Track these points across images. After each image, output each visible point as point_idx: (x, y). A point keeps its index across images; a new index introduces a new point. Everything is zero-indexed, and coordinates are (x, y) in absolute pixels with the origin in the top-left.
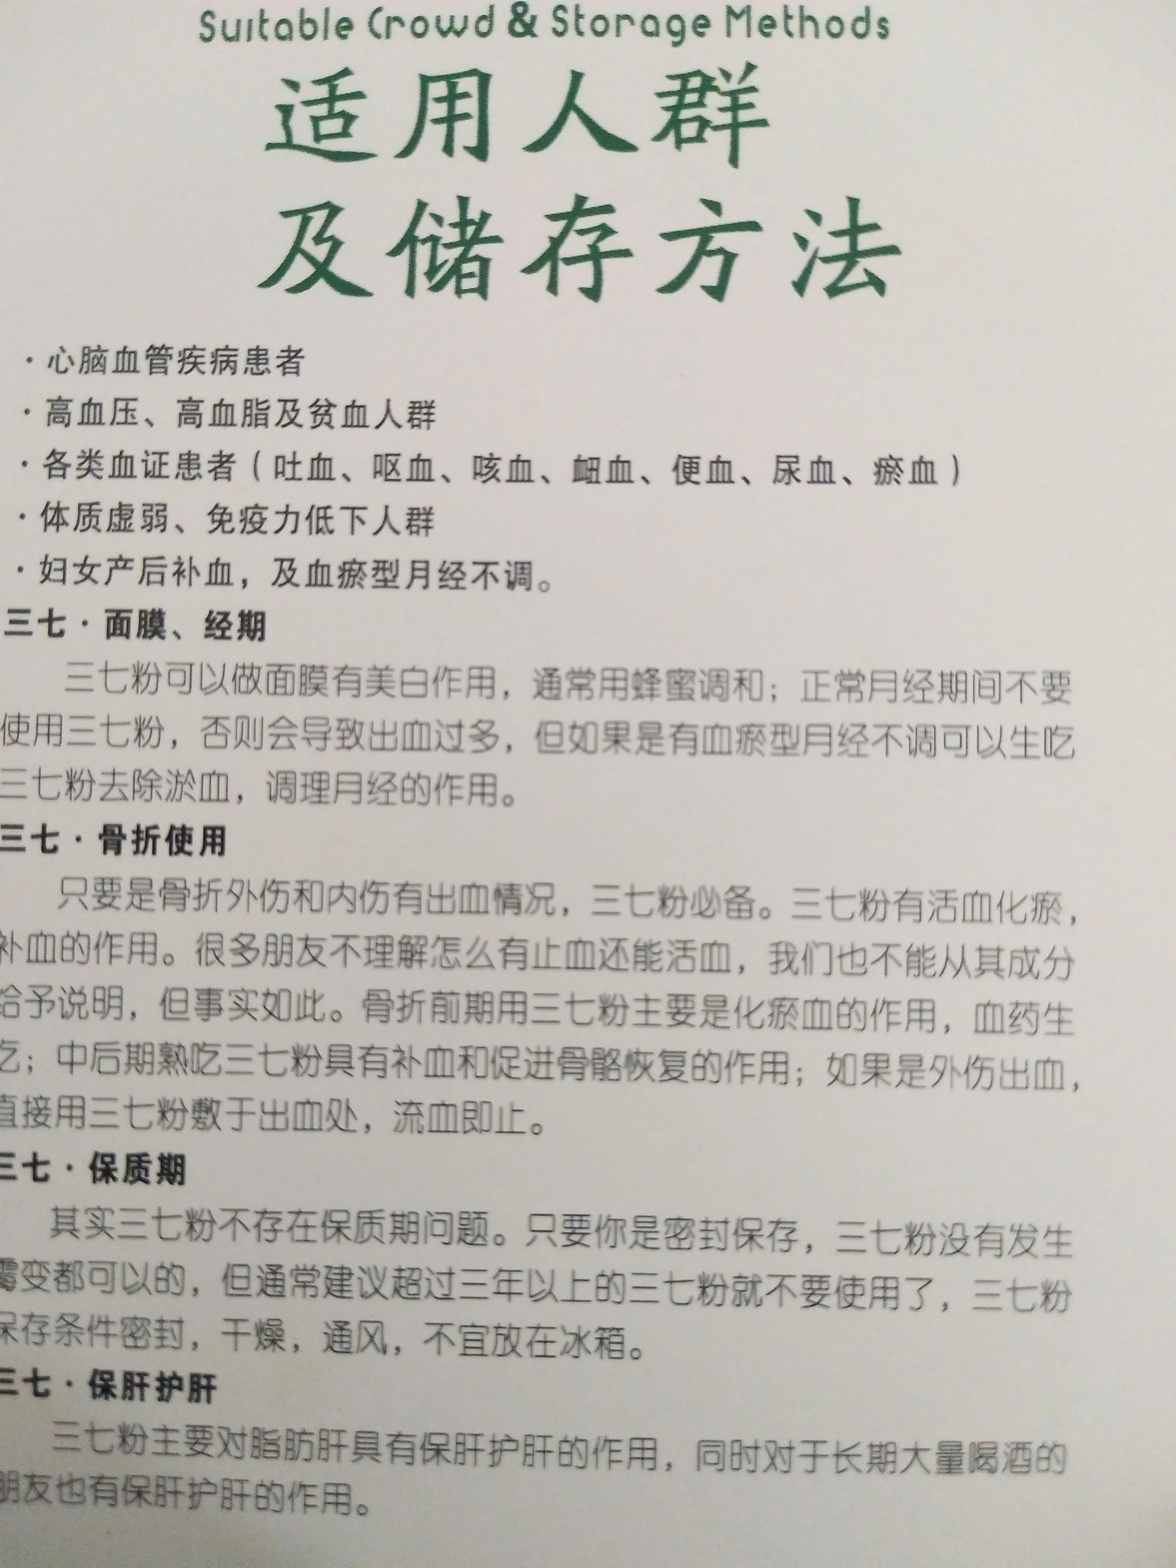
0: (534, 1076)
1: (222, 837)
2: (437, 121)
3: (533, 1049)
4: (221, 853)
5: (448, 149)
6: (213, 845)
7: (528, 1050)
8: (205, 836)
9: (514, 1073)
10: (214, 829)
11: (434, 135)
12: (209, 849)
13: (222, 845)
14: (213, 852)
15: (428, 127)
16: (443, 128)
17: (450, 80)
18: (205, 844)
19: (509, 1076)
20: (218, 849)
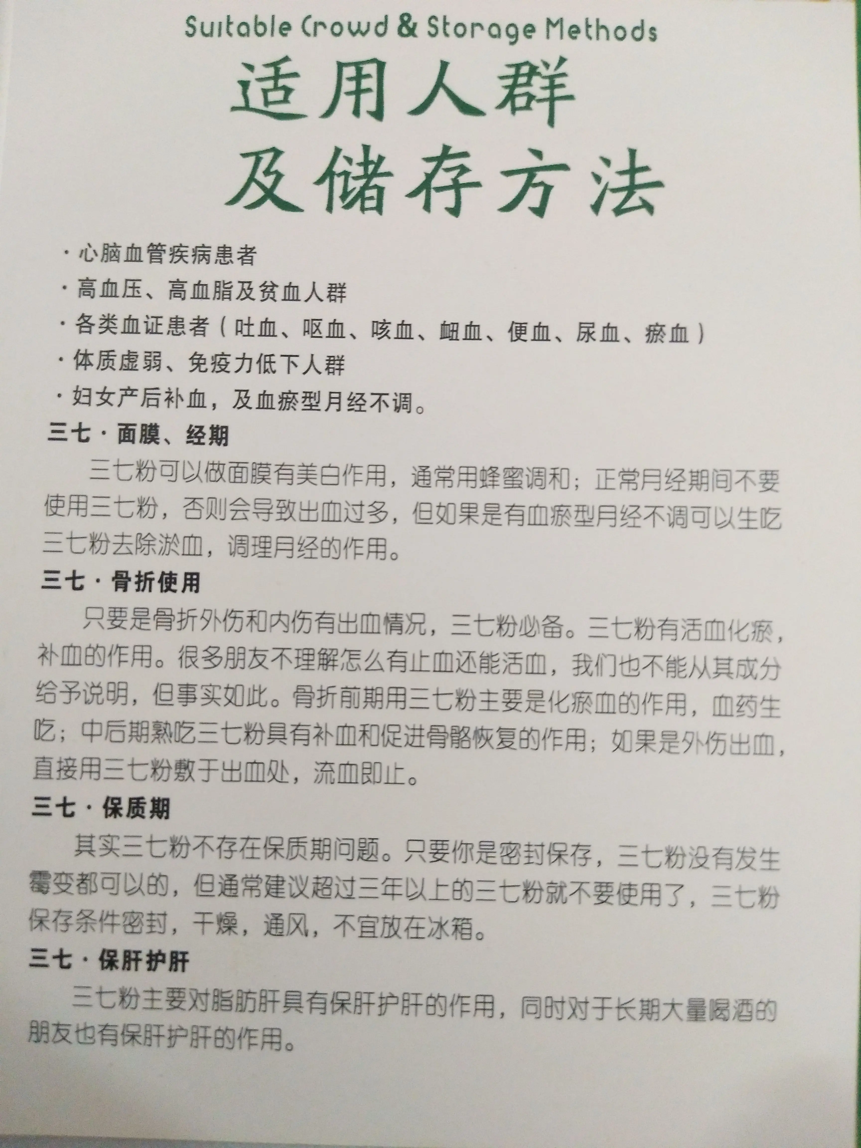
0: (411, 745)
1: (197, 579)
2: (348, 93)
3: (411, 727)
4: (197, 591)
5: (356, 112)
6: (191, 585)
7: (407, 727)
8: (186, 579)
9: (397, 743)
10: (192, 574)
11: (347, 103)
12: (188, 588)
13: (197, 585)
14: (191, 590)
15: (343, 97)
16: (353, 98)
17: (358, 66)
18: (186, 585)
19: (393, 745)
20: (194, 588)
